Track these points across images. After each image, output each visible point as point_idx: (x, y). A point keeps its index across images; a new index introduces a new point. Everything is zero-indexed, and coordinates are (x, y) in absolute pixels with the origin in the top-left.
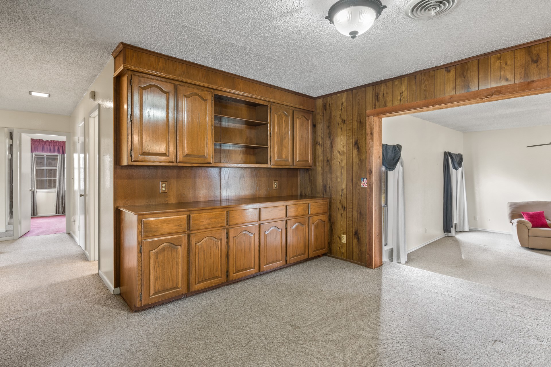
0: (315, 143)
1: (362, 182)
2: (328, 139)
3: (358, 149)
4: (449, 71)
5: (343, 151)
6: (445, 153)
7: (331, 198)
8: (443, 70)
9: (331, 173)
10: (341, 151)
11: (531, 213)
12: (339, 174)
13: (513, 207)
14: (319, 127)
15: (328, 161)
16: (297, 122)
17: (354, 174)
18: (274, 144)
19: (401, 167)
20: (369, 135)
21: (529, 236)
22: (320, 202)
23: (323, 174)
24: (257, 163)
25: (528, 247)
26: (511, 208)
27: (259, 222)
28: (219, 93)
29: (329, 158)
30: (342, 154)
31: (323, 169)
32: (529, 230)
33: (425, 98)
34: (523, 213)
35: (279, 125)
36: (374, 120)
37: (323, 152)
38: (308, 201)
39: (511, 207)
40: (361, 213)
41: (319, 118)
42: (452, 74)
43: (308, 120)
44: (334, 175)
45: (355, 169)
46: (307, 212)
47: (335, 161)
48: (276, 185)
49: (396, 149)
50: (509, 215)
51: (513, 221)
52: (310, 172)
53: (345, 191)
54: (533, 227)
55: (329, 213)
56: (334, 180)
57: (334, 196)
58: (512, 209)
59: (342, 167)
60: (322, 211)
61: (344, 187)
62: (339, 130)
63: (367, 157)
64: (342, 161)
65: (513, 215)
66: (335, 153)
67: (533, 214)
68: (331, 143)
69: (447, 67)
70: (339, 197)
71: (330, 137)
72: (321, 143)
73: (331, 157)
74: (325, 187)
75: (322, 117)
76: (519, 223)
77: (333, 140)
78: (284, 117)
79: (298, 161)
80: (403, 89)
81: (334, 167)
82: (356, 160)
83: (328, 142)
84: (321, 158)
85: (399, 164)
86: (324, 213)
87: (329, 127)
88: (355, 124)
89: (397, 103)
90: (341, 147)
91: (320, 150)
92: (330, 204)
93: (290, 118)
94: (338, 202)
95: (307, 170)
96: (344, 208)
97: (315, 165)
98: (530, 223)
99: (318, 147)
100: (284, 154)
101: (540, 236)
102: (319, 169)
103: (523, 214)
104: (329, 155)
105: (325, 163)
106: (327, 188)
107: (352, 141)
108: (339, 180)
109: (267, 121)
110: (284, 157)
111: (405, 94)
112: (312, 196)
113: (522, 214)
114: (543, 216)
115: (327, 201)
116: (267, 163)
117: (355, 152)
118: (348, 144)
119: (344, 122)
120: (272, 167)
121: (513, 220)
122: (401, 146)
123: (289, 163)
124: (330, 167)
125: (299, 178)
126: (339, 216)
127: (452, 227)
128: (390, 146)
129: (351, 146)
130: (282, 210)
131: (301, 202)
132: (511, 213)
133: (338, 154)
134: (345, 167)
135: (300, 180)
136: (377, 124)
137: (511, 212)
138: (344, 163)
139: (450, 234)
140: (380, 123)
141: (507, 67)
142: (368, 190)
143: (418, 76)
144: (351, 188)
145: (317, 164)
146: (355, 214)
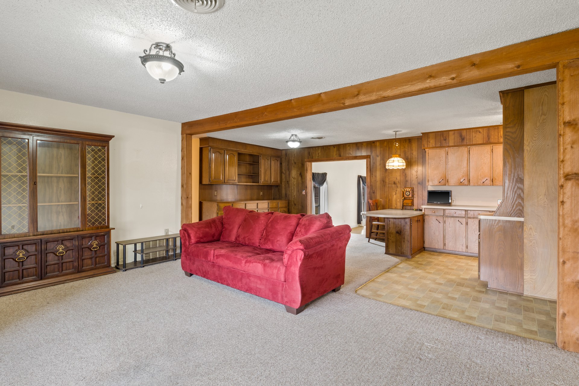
0: (281, 172)
1: (303, 192)
2: (288, 171)
3: (301, 176)
4: (334, 147)
5: (295, 177)
6: (358, 176)
7: (289, 200)
8: (333, 147)
9: (289, 188)
10: (294, 177)
12: (293, 188)
14: (284, 164)
15: (288, 182)
16: (273, 162)
17: (299, 188)
18: (262, 174)
19: (326, 185)
20: (306, 170)
22: (284, 202)
23: (285, 188)
24: (253, 183)
27: (257, 209)
28: (240, 152)
29: (288, 180)
30: (294, 178)
31: (285, 186)
33: (327, 157)
35: (265, 164)
36: (308, 164)
37: (285, 177)
38: (278, 201)
40: (302, 206)
41: (283, 159)
42: (335, 149)
43: (278, 161)
44: (290, 189)
45: (300, 186)
46: (278, 206)
47: (291, 182)
48: (261, 193)
49: (323, 175)
52: (279, 187)
53: (295, 196)
55: (288, 207)
56: (291, 191)
57: (290, 199)
59: (294, 185)
60: (285, 206)
61: (295, 194)
62: (293, 167)
63: (305, 180)
64: (294, 182)
66: (291, 178)
68: (289, 173)
69: (334, 146)
70: (293, 199)
71: (289, 170)
72: (284, 172)
73: (289, 180)
74: (286, 194)
75: (285, 160)
77: (290, 171)
78: (267, 160)
79: (273, 182)
80: (319, 152)
81: (290, 185)
82: (300, 182)
83: (288, 173)
84: (284, 180)
85: (325, 183)
86: (285, 207)
87: (288, 165)
88: (300, 165)
89: (317, 158)
90: (294, 175)
91: (284, 176)
92: (289, 203)
93: (269, 161)
94: (292, 201)
95: (277, 186)
96: (295, 205)
97: (281, 184)
99: (283, 174)
100: (266, 178)
102: (283, 186)
104: (288, 179)
105: (286, 183)
106: (287, 195)
107: (299, 173)
108: (293, 191)
109: (259, 163)
110: (266, 180)
111: (320, 154)
112: (280, 198)
115: (287, 202)
116: (259, 183)
117: (300, 178)
118: (297, 174)
119: (295, 163)
120: (261, 184)
122: (326, 174)
123: (269, 183)
124: (289, 185)
125: (273, 190)
126: (293, 208)
128: (320, 174)
129: (298, 175)
130: (267, 204)
131: (275, 201)
133: (292, 178)
134: (296, 185)
135: (273, 191)
136: (310, 165)
138: (295, 183)
140: (311, 165)
141: (351, 150)
142: (305, 196)
143: (324, 147)
144: (298, 194)
145: (282, 183)
146: (300, 207)
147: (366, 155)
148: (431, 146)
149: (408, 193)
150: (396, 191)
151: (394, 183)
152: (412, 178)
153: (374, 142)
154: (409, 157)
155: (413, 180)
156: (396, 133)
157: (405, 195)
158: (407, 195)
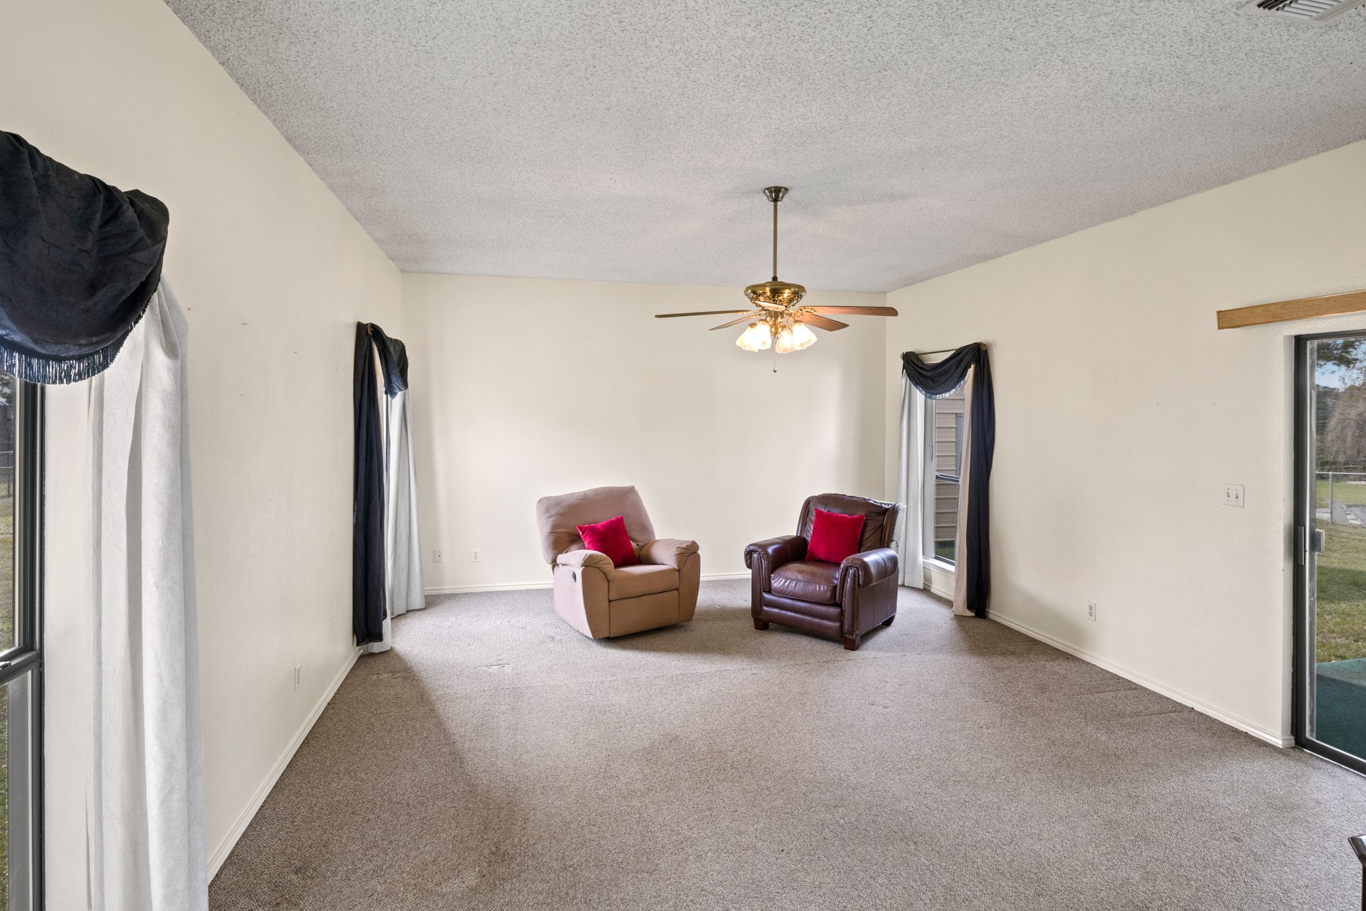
6: (361, 328)
13: (556, 513)
21: (610, 601)
25: (607, 635)
26: (550, 517)
32: (610, 583)
34: (581, 529)
39: (549, 514)
50: (547, 540)
51: (561, 558)
54: (617, 566)
58: (553, 519)
65: (561, 541)
67: (603, 527)
76: (588, 564)
85: (141, 331)
98: (608, 557)
101: (632, 595)
103: (583, 534)
113: (581, 533)
114: (624, 531)
121: (560, 556)
127: (385, 615)
132: (551, 533)
137: (550, 531)
139: (376, 647)
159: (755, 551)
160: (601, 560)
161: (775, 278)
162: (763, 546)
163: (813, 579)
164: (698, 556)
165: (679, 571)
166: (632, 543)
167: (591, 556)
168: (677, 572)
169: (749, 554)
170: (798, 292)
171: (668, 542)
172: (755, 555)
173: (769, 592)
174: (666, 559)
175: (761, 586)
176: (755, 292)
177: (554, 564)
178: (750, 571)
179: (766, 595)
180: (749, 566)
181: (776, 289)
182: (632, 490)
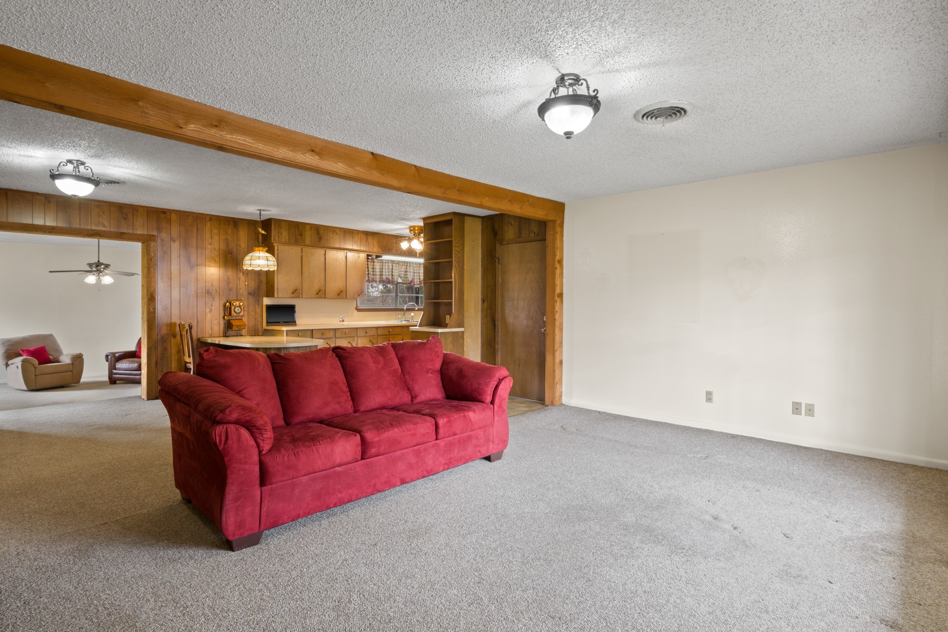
11: (31, 349)
13: (7, 344)
21: (36, 375)
25: (35, 388)
32: (37, 369)
34: (21, 350)
39: (3, 345)
51: (10, 362)
54: (39, 364)
58: (6, 347)
65: (10, 355)
67: (35, 349)
76: (24, 361)
98: (36, 360)
103: (23, 352)
113: (21, 352)
114: (46, 351)
137: (4, 352)
141: (104, 216)
147: (145, 233)
148: (283, 240)
149: (238, 310)
150: (212, 306)
151: (208, 293)
152: (238, 285)
153: (164, 212)
154: (235, 251)
155: (240, 288)
156: (260, 213)
157: (233, 312)
158: (236, 313)
159: (109, 355)
160: (31, 359)
161: (99, 261)
162: (114, 354)
163: (133, 362)
164: (83, 359)
165: (72, 364)
166: (50, 356)
167: (25, 359)
168: (71, 365)
169: (107, 356)
170: (107, 266)
171: (67, 355)
172: (110, 357)
173: (115, 369)
174: (66, 359)
175: (112, 367)
176: (90, 265)
177: (7, 365)
178: (107, 363)
179: (114, 371)
180: (107, 361)
181: (98, 264)
182: (51, 335)
